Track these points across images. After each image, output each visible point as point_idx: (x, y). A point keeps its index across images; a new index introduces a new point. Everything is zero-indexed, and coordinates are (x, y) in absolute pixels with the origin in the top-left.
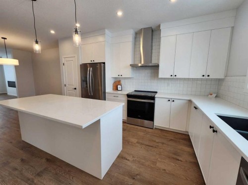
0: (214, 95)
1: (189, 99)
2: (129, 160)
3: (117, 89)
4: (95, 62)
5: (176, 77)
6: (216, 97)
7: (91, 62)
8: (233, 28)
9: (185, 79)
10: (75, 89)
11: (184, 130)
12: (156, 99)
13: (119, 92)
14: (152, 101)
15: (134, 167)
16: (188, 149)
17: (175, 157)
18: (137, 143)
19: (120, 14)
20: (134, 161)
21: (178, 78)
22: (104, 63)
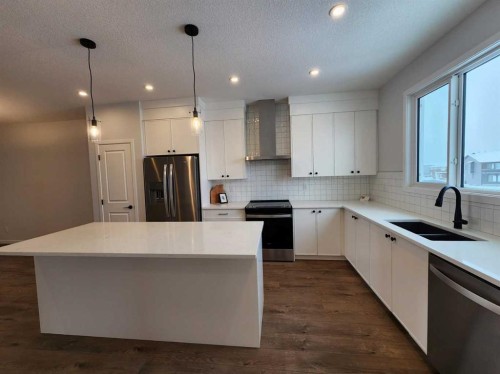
0: (367, 198)
1: (340, 206)
2: (283, 312)
3: (218, 201)
4: (177, 153)
5: (318, 175)
6: (370, 200)
7: (168, 154)
8: (377, 111)
9: (326, 178)
10: (130, 207)
11: (339, 255)
12: (294, 212)
13: (223, 206)
14: (289, 216)
15: (296, 319)
16: (352, 279)
17: (341, 292)
18: (281, 285)
19: (235, 80)
20: (291, 312)
21: (320, 177)
22: (197, 155)
